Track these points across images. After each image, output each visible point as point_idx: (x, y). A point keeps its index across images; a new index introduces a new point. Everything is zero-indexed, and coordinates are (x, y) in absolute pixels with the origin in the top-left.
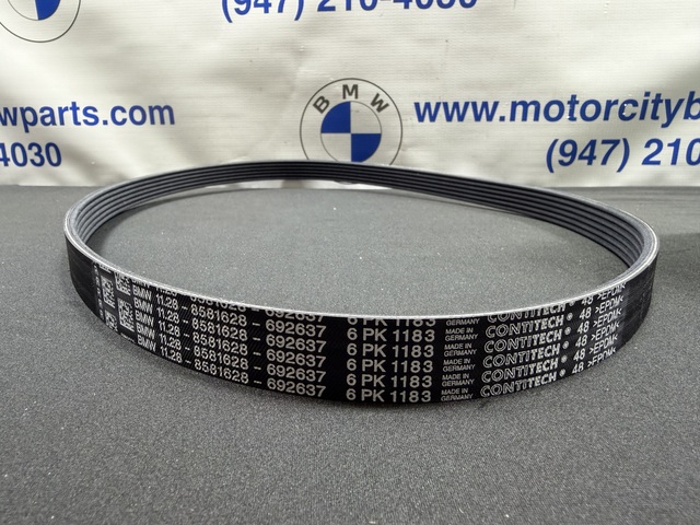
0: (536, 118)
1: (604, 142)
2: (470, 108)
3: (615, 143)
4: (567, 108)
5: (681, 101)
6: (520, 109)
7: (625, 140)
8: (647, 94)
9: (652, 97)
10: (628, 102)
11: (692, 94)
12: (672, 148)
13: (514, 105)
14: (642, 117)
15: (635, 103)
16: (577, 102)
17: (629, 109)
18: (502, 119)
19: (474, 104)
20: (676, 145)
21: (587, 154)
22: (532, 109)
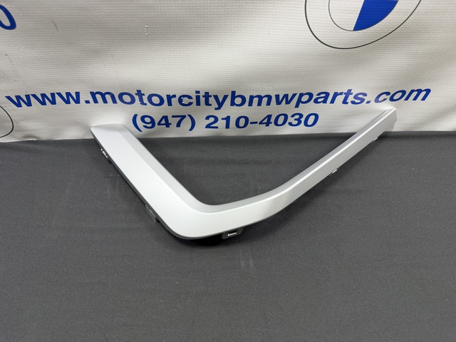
0: (114, 101)
1: (173, 117)
2: (57, 96)
3: (183, 117)
4: (137, 98)
5: (225, 97)
6: (98, 97)
7: (190, 116)
8: (198, 92)
9: (202, 94)
10: (184, 96)
11: (233, 93)
12: (225, 121)
13: (93, 94)
14: (198, 103)
15: (190, 97)
16: (144, 95)
17: (186, 101)
18: (87, 102)
19: (60, 94)
20: (228, 119)
21: (163, 122)
22: (108, 97)
